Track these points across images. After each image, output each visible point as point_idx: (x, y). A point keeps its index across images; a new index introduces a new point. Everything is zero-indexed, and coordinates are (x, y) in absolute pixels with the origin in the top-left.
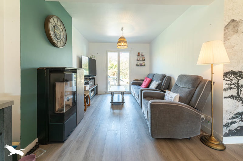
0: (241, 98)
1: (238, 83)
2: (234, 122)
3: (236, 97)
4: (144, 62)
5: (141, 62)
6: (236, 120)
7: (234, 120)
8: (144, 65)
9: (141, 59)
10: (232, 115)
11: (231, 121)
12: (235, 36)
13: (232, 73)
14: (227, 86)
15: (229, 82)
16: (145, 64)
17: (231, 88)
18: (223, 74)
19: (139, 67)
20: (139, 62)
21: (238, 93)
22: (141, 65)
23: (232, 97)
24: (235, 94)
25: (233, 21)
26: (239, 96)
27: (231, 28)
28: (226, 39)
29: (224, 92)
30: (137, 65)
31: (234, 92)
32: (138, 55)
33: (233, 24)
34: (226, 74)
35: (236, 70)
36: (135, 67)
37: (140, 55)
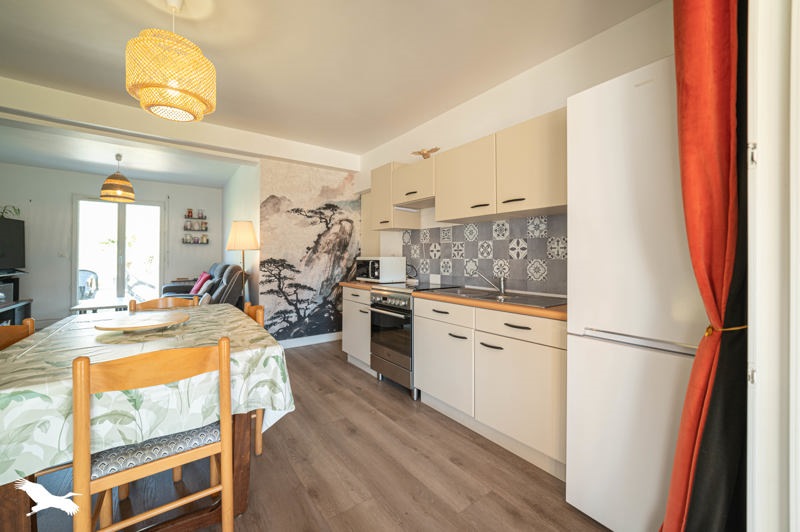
0: (283, 293)
1: (279, 274)
2: (274, 324)
3: (277, 292)
4: (205, 233)
5: (198, 235)
6: (278, 320)
7: (275, 321)
8: (205, 241)
9: (196, 227)
10: (272, 315)
11: (270, 322)
12: (276, 215)
13: (272, 261)
14: (264, 279)
15: (268, 273)
16: (208, 241)
17: (270, 281)
18: (259, 263)
19: (192, 248)
20: (191, 233)
21: (279, 286)
22: (196, 242)
23: (271, 292)
24: (276, 289)
25: (273, 197)
26: (281, 290)
27: (270, 205)
28: (263, 218)
29: (260, 286)
30: (185, 242)
31: (274, 286)
32: (189, 215)
33: (273, 200)
34: (263, 264)
35: (277, 258)
36: (179, 246)
37: (195, 216)
